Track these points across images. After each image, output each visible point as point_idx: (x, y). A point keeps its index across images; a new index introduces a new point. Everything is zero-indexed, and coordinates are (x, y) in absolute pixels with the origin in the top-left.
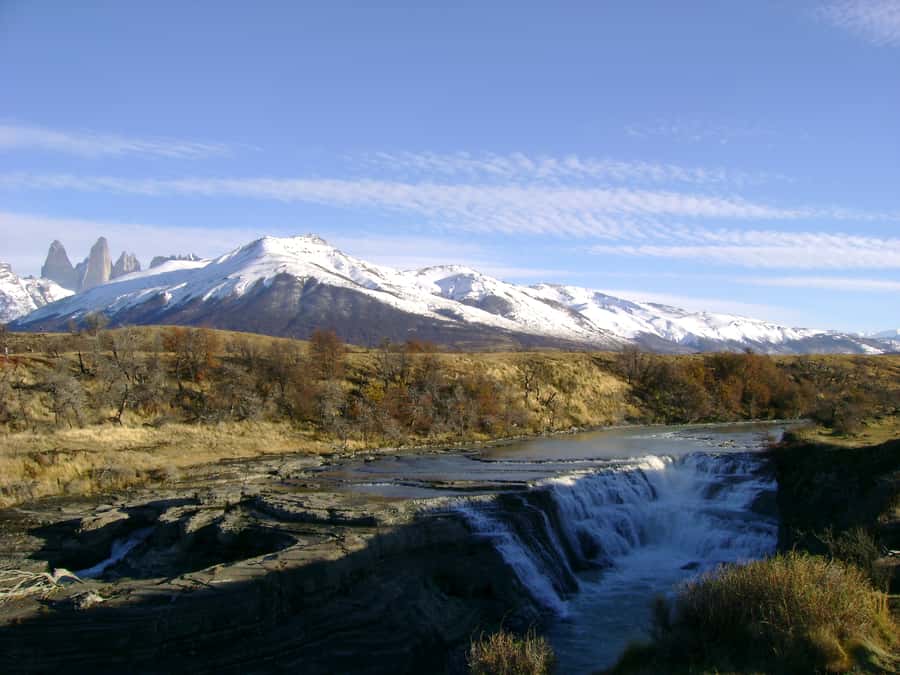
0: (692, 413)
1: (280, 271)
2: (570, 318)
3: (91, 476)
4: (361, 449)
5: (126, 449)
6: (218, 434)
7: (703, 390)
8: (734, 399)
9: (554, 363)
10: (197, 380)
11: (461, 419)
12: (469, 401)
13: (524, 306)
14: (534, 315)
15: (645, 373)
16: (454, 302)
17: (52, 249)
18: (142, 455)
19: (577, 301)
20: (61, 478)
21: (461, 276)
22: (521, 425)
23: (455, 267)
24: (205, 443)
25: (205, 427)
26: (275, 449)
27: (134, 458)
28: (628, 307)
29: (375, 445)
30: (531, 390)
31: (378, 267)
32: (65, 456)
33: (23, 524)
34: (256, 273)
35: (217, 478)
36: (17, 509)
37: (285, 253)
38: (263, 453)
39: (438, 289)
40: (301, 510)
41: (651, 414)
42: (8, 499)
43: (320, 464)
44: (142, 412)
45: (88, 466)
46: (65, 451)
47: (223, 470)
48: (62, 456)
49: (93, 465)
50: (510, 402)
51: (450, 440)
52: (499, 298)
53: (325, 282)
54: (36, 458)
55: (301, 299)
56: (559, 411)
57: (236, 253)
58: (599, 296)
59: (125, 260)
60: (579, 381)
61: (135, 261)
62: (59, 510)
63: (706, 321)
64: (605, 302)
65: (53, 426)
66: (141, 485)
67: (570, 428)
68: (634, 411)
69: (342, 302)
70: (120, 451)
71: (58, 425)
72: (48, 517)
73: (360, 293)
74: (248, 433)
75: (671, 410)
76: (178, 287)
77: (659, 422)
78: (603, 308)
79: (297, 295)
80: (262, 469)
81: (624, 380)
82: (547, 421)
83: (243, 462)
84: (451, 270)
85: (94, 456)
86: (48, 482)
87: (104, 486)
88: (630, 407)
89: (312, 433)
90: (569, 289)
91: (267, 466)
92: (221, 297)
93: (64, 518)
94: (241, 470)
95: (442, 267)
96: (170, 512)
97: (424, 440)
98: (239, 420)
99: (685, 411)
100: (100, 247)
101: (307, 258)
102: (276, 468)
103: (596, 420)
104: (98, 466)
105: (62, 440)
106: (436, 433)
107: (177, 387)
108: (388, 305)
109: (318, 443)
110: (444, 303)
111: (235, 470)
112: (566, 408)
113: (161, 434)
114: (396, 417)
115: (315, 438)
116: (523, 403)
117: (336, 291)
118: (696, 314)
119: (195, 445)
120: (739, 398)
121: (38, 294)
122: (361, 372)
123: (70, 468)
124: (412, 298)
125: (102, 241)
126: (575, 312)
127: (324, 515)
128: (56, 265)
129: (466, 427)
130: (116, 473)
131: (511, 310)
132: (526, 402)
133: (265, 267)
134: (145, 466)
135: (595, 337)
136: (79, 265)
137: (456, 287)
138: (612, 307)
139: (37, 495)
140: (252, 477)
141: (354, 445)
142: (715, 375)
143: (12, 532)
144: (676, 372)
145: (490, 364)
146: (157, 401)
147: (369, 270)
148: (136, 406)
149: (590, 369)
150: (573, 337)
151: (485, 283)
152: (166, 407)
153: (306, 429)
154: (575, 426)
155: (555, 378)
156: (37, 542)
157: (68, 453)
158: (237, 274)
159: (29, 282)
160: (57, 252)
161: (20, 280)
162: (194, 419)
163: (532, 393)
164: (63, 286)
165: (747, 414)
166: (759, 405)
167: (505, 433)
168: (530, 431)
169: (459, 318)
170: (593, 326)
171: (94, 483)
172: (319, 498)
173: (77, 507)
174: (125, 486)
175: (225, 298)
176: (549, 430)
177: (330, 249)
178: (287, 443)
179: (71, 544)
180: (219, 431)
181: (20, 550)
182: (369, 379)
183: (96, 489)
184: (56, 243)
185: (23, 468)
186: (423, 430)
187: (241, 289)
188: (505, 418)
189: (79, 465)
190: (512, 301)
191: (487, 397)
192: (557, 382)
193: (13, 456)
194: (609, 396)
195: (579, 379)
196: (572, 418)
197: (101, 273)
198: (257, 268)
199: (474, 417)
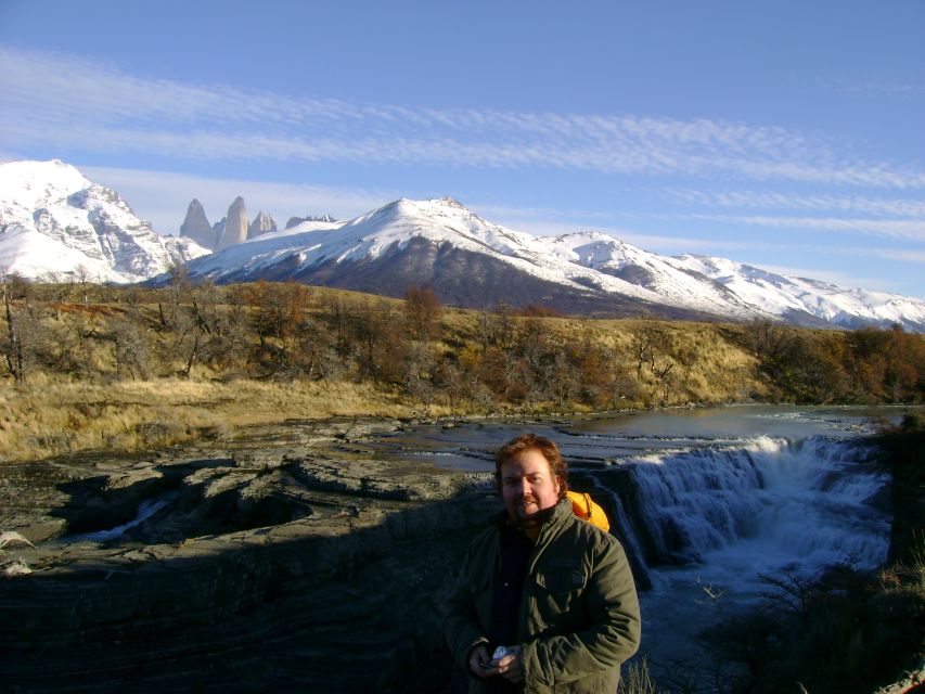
0: (827, 392)
1: (416, 234)
2: (714, 291)
3: (138, 431)
4: (446, 416)
5: (184, 404)
6: (290, 392)
7: (840, 368)
8: (876, 380)
9: (674, 333)
10: (282, 336)
11: (560, 388)
12: (571, 369)
13: (666, 277)
14: (677, 285)
15: (776, 347)
16: (591, 270)
17: (190, 208)
18: (199, 411)
19: (723, 274)
20: (106, 432)
21: (601, 243)
22: (630, 398)
23: (595, 234)
24: (272, 401)
25: (276, 386)
26: (349, 411)
27: (189, 414)
28: (776, 280)
29: (462, 411)
30: (646, 361)
31: (516, 233)
32: (115, 409)
33: (53, 478)
34: (391, 236)
35: (276, 439)
36: (50, 462)
37: (420, 216)
38: (335, 415)
39: (576, 257)
40: (333, 478)
41: (780, 392)
42: (43, 451)
43: (394, 428)
44: (216, 367)
45: (137, 420)
46: (116, 404)
47: (285, 430)
48: (110, 409)
49: (143, 419)
50: (620, 371)
51: (546, 410)
52: (640, 267)
53: (461, 246)
54: (82, 408)
55: (437, 264)
56: (676, 384)
57: (371, 215)
58: (746, 269)
59: (262, 219)
60: (700, 352)
61: (272, 222)
62: (95, 465)
63: (860, 299)
64: (751, 274)
65: (112, 378)
66: (190, 443)
67: (686, 403)
68: (760, 387)
69: (477, 268)
70: (176, 405)
71: (118, 376)
72: (81, 472)
73: (496, 260)
74: (323, 393)
75: (803, 389)
76: (313, 248)
77: (789, 401)
78: (750, 281)
79: (431, 260)
80: (328, 432)
81: (751, 354)
82: (660, 394)
83: (309, 424)
84: (591, 237)
85: (146, 410)
86: (91, 436)
87: (150, 442)
88: (757, 383)
89: (395, 396)
90: (714, 260)
91: (336, 428)
92: (355, 259)
93: (95, 474)
94: (305, 432)
95: (581, 234)
96: (198, 473)
97: (516, 408)
98: (316, 380)
99: (818, 390)
100: (237, 207)
101: (443, 221)
102: (343, 431)
103: (717, 395)
104: (148, 421)
105: (117, 392)
106: (531, 402)
107: (259, 342)
108: (524, 272)
109: (399, 406)
110: (582, 271)
111: (298, 431)
112: (684, 382)
113: (227, 390)
114: (488, 382)
115: (397, 402)
116: (636, 373)
117: (471, 256)
118: (850, 291)
119: (261, 404)
120: (882, 378)
121: (176, 252)
122: (459, 333)
123: (116, 422)
124: (548, 265)
125: (239, 200)
126: (719, 285)
127: (355, 485)
128: (194, 224)
129: (566, 397)
130: (164, 429)
131: (652, 280)
132: (639, 372)
133: (401, 229)
134: (200, 423)
135: (740, 312)
136: (217, 224)
137: (596, 255)
138: (760, 281)
139: (75, 447)
140: (315, 440)
141: (438, 411)
142: (854, 352)
143: (38, 486)
144: (810, 347)
145: (603, 331)
146: (233, 355)
147: (507, 236)
148: (210, 360)
149: (714, 341)
150: (716, 310)
151: (626, 252)
152: (243, 362)
153: (391, 392)
154: (692, 401)
155: (674, 349)
156: (62, 498)
157: (117, 406)
158: (371, 237)
159: (169, 240)
160: (196, 210)
161: (161, 239)
162: (267, 376)
163: (646, 364)
164: (201, 244)
165: (889, 397)
166: (905, 387)
167: (611, 406)
168: (640, 404)
169: (597, 287)
170: (739, 300)
171: (140, 438)
172: (362, 465)
173: (114, 463)
174: (173, 443)
175: (359, 261)
176: (662, 404)
177: (466, 212)
178: (365, 405)
179: (95, 502)
180: (292, 390)
181: (42, 506)
182: (467, 342)
183: (141, 445)
184: (195, 202)
185: (67, 419)
186: (517, 397)
187: (375, 252)
188: (612, 389)
189: (128, 419)
190: (652, 270)
191: (593, 366)
192: (676, 353)
193: (58, 406)
194: (734, 371)
195: (700, 351)
196: (690, 392)
197: (238, 232)
198: (393, 230)
199: (575, 386)
